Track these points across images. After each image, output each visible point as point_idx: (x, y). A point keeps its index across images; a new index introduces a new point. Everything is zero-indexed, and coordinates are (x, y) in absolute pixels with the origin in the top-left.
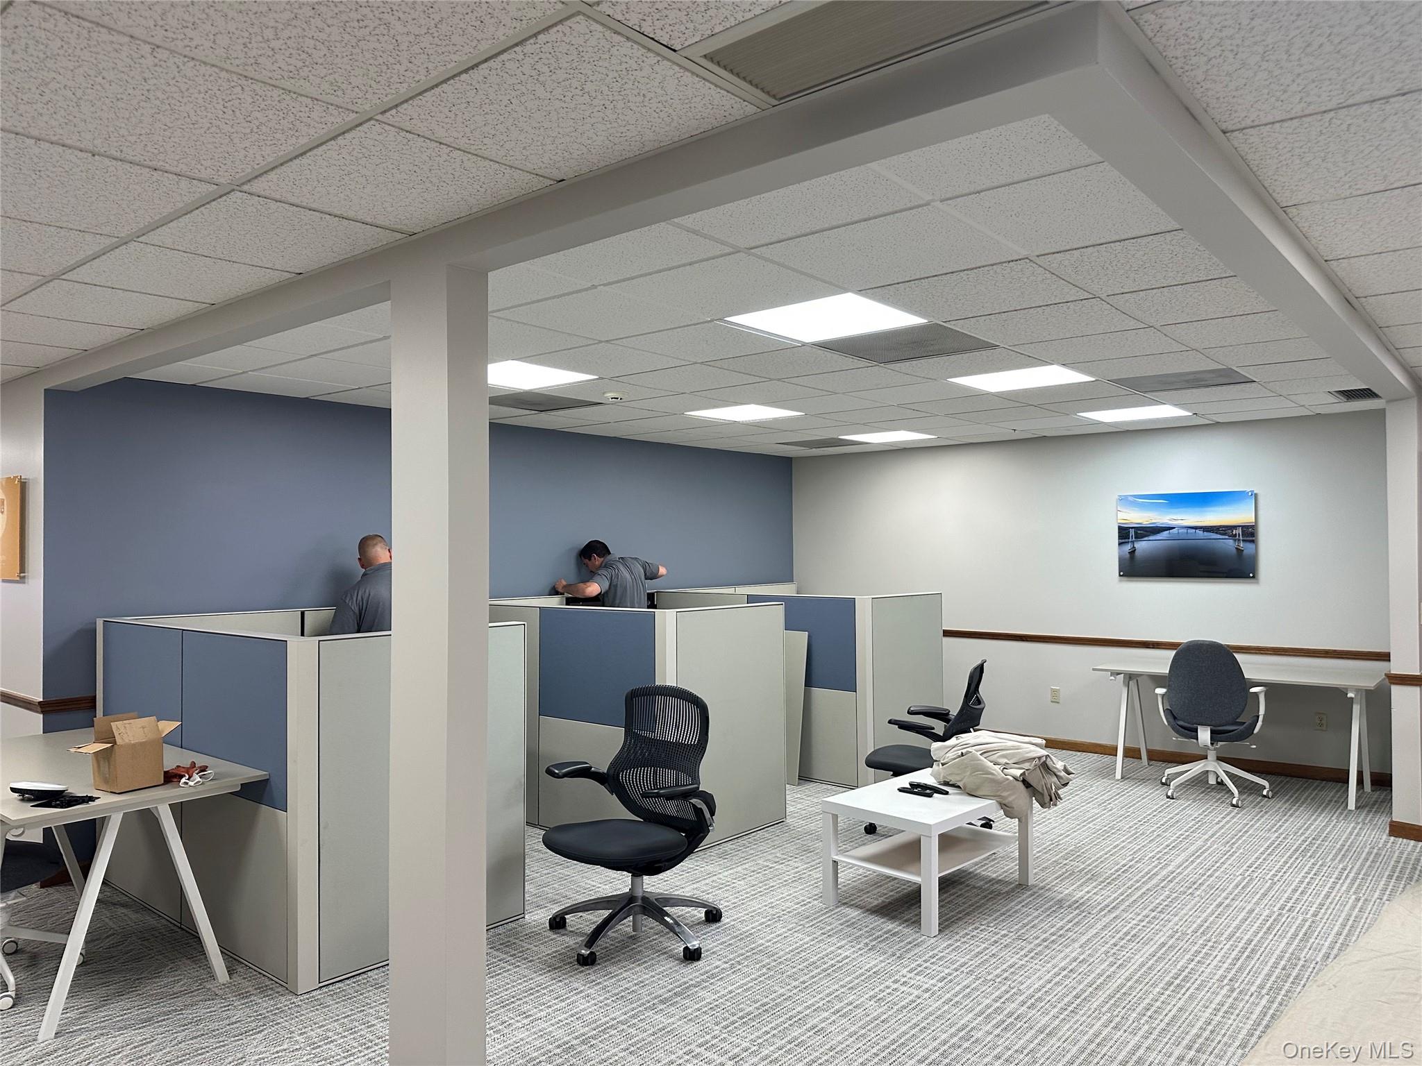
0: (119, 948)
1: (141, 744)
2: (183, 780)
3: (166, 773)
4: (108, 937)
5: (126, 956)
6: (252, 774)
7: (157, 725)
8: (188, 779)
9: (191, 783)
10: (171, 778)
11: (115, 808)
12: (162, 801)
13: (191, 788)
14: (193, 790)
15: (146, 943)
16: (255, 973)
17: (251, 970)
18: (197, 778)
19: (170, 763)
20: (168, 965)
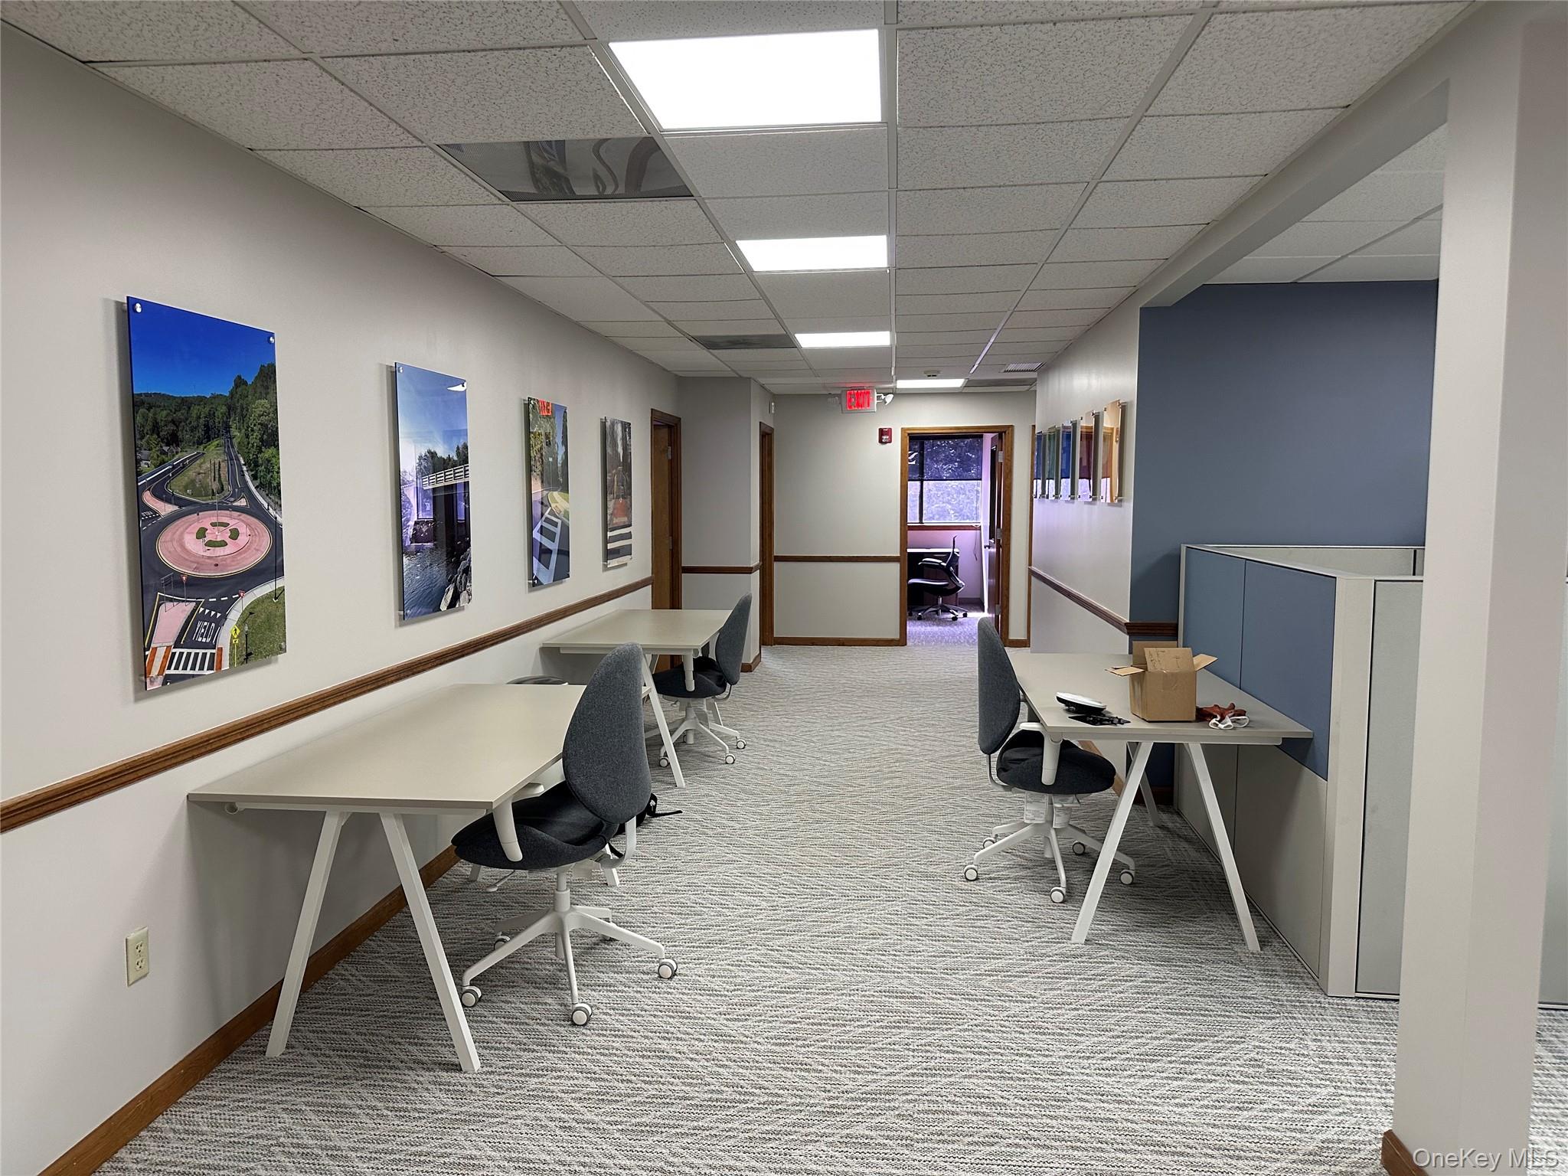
0: (1170, 880)
1: (1172, 674)
2: (1214, 721)
3: (1199, 710)
4: (1163, 866)
5: (1172, 890)
6: (1295, 729)
7: (1193, 660)
8: (1220, 721)
9: (1221, 726)
10: (1203, 716)
11: (1146, 735)
12: (1194, 738)
13: (1221, 730)
14: (1222, 733)
15: (1194, 884)
16: (1290, 954)
17: (1287, 949)
18: (1228, 721)
19: (1204, 701)
20: (1206, 914)
